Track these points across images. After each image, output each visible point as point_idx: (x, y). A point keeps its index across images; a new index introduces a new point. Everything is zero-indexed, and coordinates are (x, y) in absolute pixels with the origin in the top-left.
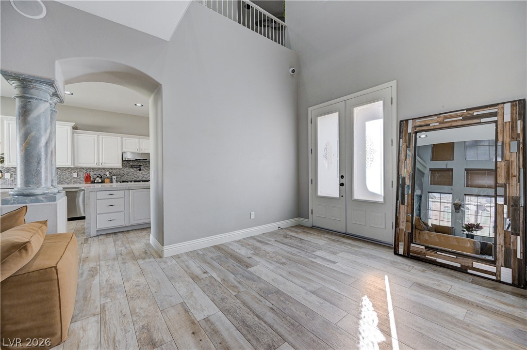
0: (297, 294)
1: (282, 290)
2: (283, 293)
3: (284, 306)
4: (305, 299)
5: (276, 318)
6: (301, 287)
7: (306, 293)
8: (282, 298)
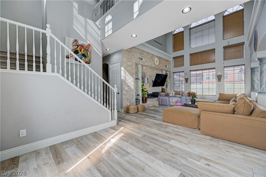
0: (137, 152)
1: (145, 153)
2: (145, 152)
3: (143, 146)
4: (133, 149)
5: (145, 142)
6: (135, 157)
7: (132, 153)
8: (144, 149)
